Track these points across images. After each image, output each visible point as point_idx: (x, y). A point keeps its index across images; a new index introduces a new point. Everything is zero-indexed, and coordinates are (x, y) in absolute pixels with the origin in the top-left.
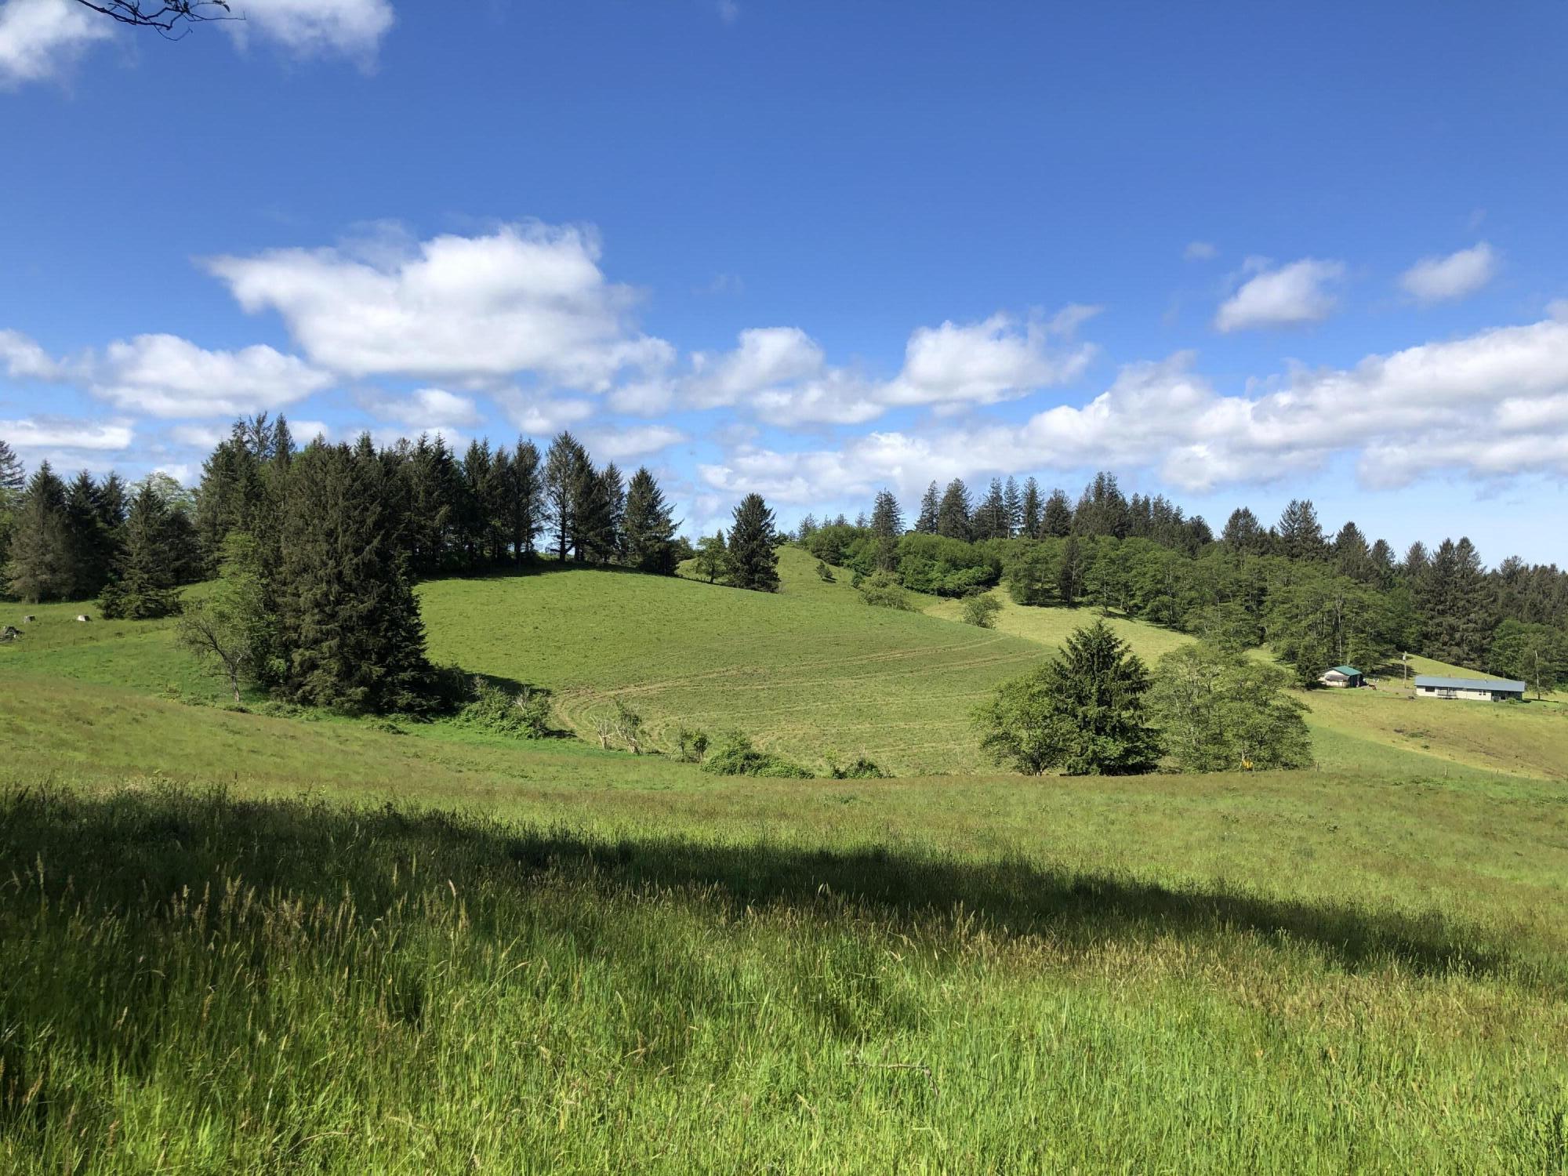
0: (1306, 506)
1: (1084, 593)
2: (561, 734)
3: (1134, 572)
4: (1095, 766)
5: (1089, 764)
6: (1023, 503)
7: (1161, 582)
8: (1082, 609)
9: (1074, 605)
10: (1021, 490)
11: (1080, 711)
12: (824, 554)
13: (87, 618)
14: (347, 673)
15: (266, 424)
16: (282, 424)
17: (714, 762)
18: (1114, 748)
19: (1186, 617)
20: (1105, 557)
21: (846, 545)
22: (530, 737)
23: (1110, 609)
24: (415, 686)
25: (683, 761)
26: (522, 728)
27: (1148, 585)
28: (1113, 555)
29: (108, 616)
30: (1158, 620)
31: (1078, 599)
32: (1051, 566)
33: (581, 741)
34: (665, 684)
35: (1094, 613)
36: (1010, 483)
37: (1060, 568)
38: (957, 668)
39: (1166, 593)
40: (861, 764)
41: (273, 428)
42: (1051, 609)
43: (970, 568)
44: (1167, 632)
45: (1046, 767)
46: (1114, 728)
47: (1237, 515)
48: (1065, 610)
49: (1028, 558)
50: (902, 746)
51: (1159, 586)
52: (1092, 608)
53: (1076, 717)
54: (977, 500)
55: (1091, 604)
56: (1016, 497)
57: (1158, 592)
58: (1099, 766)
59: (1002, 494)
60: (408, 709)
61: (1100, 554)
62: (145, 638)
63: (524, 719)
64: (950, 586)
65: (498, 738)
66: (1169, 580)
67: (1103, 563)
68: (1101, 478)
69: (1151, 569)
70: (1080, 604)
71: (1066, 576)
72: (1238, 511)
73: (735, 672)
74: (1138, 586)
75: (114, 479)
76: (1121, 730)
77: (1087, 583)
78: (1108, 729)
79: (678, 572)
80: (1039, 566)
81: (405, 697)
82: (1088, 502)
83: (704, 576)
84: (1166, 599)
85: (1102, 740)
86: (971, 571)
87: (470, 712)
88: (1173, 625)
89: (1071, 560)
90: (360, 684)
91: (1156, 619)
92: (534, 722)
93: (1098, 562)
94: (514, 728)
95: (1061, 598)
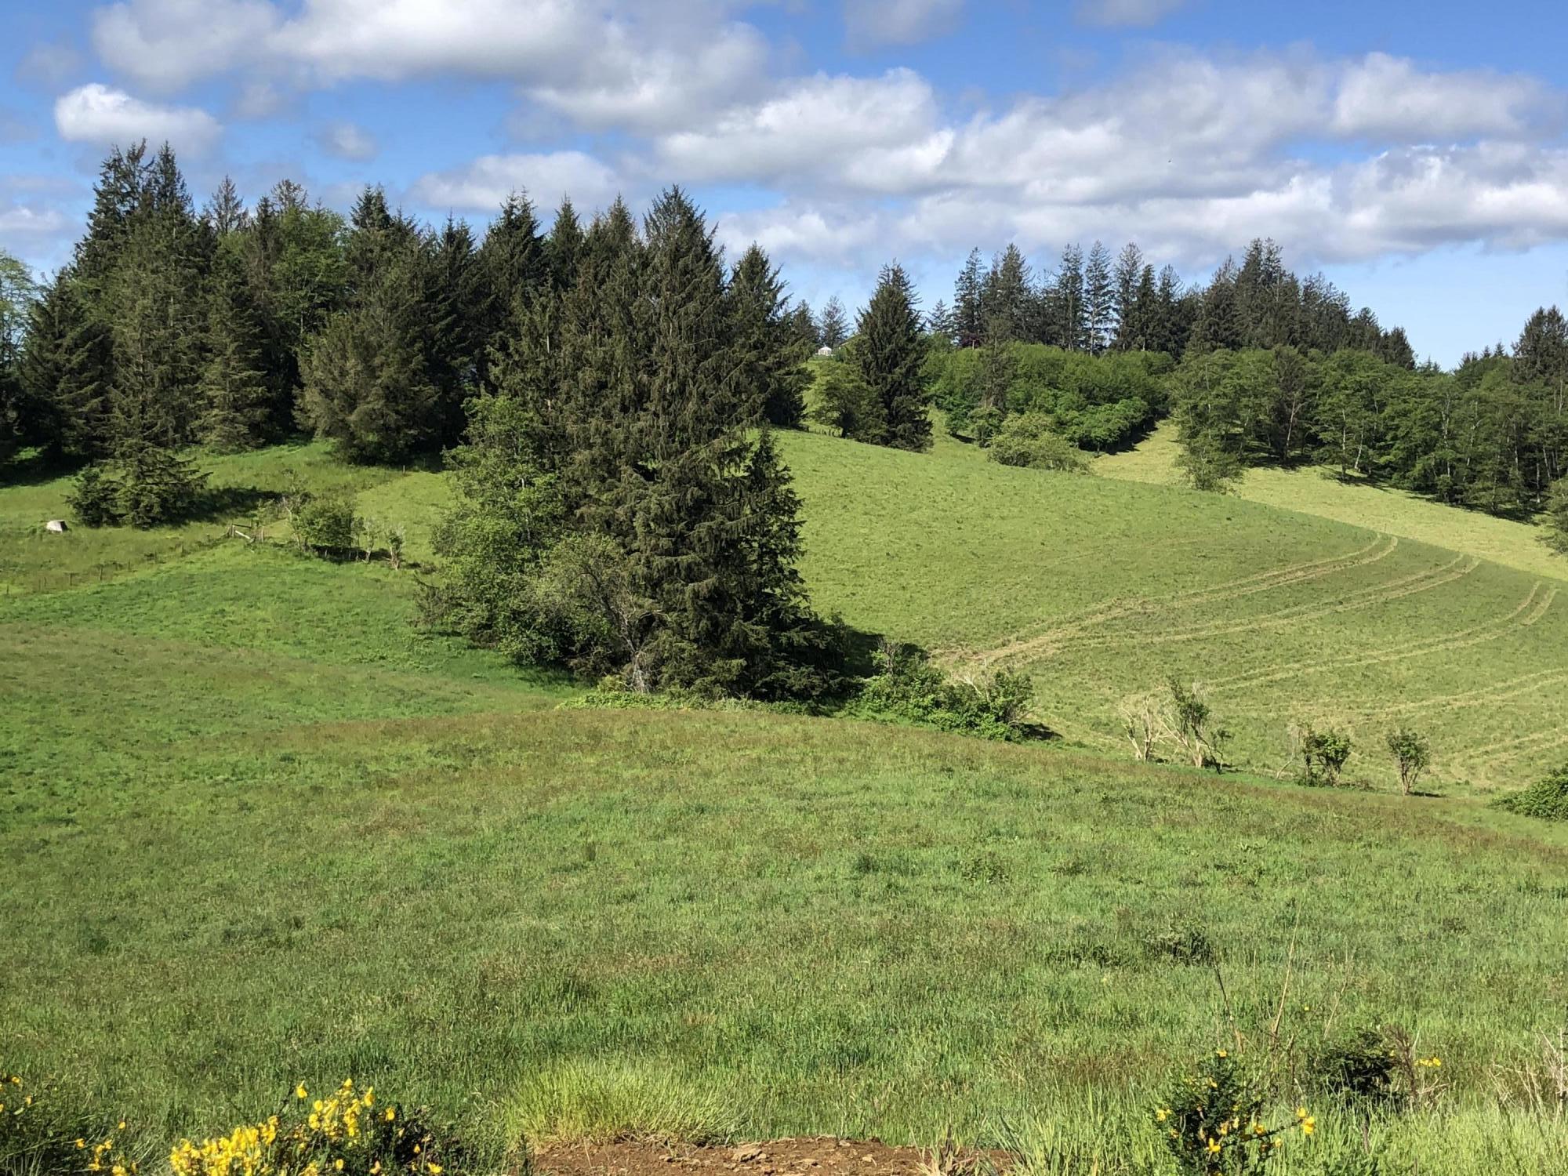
1: (1310, 441)
2: (1033, 732)
3: (1388, 410)
6: (1115, 286)
7: (1436, 428)
8: (1305, 469)
9: (1290, 464)
10: (1113, 267)
13: (63, 525)
16: (167, 159)
19: (1477, 485)
20: (1338, 385)
22: (1005, 738)
23: (1347, 470)
26: (987, 723)
27: (1418, 435)
28: (1351, 382)
29: (95, 522)
30: (1428, 488)
31: (1294, 454)
32: (1262, 400)
34: (1052, 634)
35: (1325, 477)
36: (1095, 253)
37: (1273, 403)
39: (1443, 446)
42: (1259, 472)
43: (1116, 401)
44: (1443, 509)
47: (1539, 319)
48: (1279, 472)
49: (1228, 385)
51: (1434, 433)
52: (1321, 469)
54: (1040, 279)
55: (1321, 461)
56: (1104, 277)
57: (1431, 445)
59: (1082, 271)
61: (1329, 381)
62: (195, 564)
63: (987, 708)
64: (1099, 433)
66: (1451, 425)
67: (1338, 395)
68: (1257, 248)
70: (1306, 461)
71: (1281, 417)
72: (1541, 312)
74: (1397, 433)
77: (1314, 428)
81: (796, 677)
84: (1445, 454)
86: (1117, 407)
87: (877, 694)
88: (1454, 497)
89: (1288, 389)
90: (731, 654)
91: (1424, 487)
92: (1004, 716)
93: (1328, 393)
94: (971, 725)
95: (1268, 452)
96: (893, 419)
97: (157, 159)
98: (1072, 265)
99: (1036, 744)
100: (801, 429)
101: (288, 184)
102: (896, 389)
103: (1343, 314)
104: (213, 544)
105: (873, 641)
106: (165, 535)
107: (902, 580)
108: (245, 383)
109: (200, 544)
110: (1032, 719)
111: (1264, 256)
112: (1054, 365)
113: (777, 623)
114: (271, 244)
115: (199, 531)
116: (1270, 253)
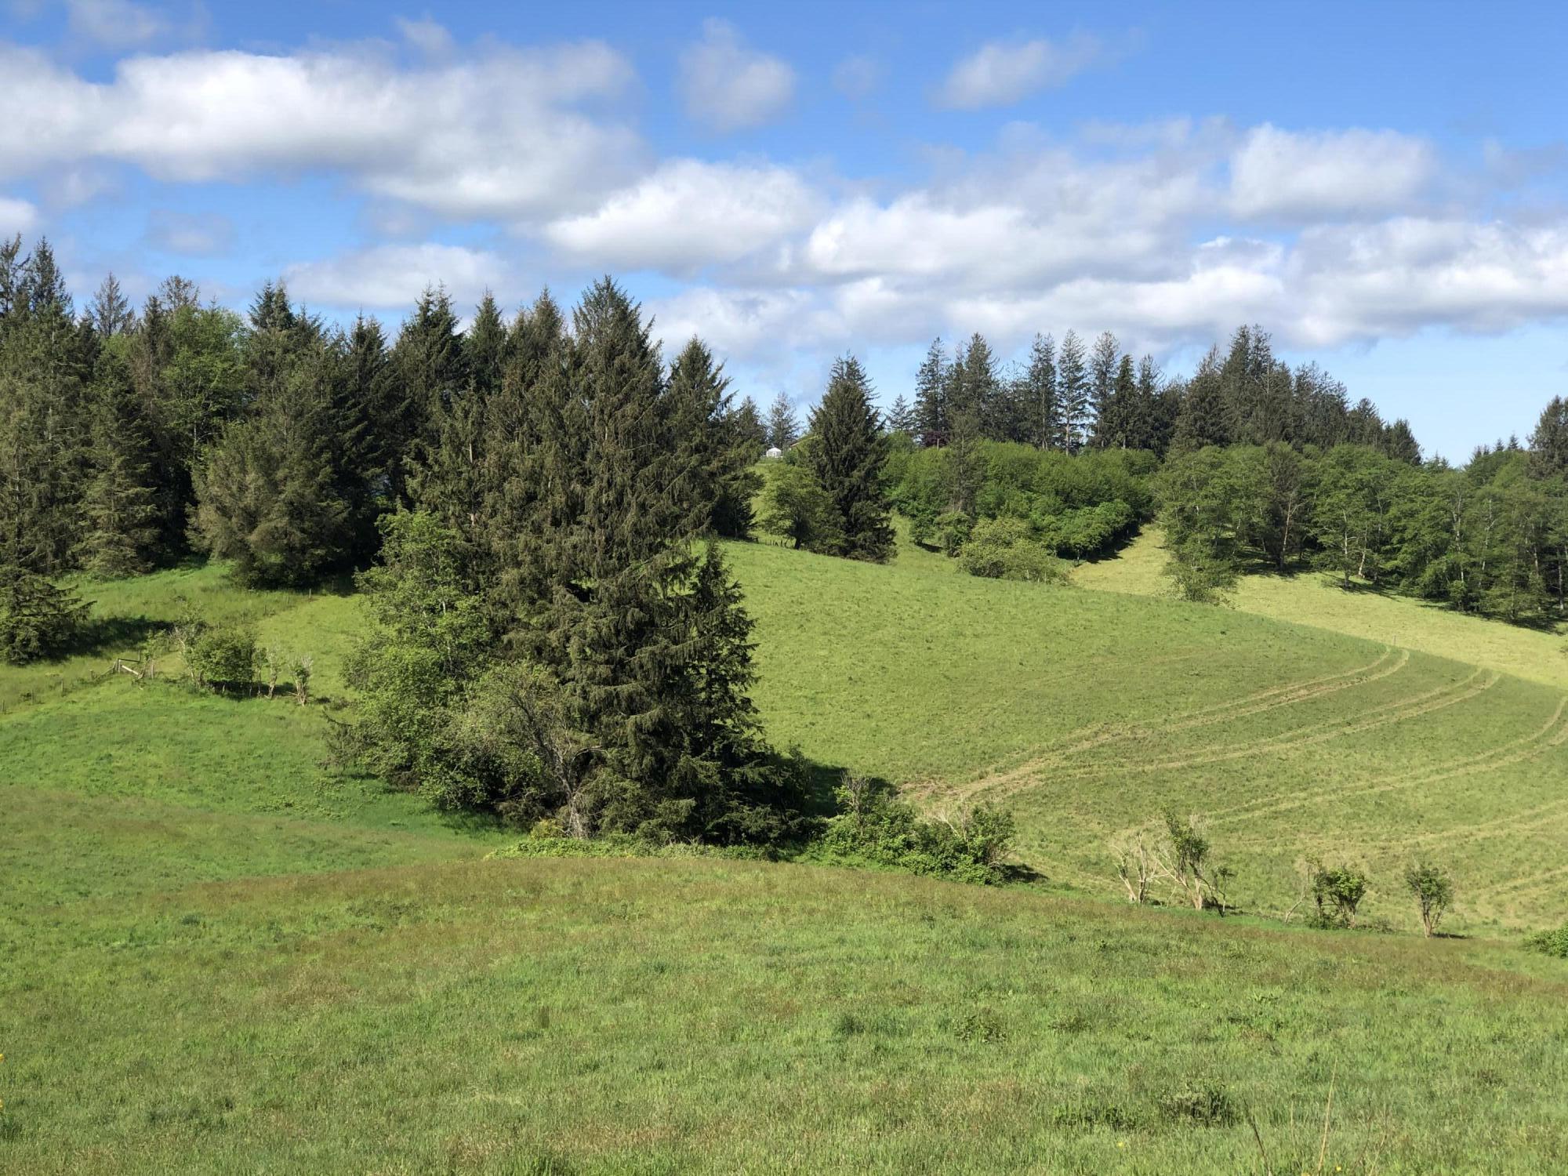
2: (1019, 874)
3: (1393, 511)
6: (1091, 379)
7: (1447, 529)
8: (1305, 576)
9: (1288, 571)
16: (45, 257)
19: (1494, 591)
22: (985, 882)
23: (1350, 576)
26: (967, 866)
27: (1426, 536)
30: (1440, 596)
31: (1293, 559)
32: (1254, 501)
33: (1067, 887)
35: (1326, 584)
36: (1069, 342)
37: (1266, 504)
39: (1455, 549)
43: (1095, 504)
44: (1458, 618)
47: (1555, 409)
48: (1276, 580)
49: (1217, 486)
51: (1444, 535)
52: (1322, 575)
54: (1009, 371)
55: (1322, 566)
57: (1442, 548)
62: (78, 704)
63: (964, 849)
64: (1079, 539)
66: (1460, 526)
67: (1343, 495)
68: (1244, 335)
70: (1304, 567)
71: (1276, 519)
74: (1404, 535)
77: (1313, 531)
79: (750, 532)
80: (1236, 502)
81: (753, 818)
83: (780, 538)
84: (1459, 558)
86: (1098, 510)
87: (841, 836)
88: (1468, 605)
89: (1283, 488)
90: (679, 794)
91: (1436, 594)
92: (984, 856)
93: (1327, 493)
94: (947, 867)
95: (1264, 557)
96: (852, 527)
97: (34, 256)
98: (1044, 356)
99: (1018, 887)
100: (750, 540)
101: (178, 281)
102: (854, 494)
103: (1340, 407)
104: (98, 681)
105: (836, 775)
106: (44, 672)
107: (867, 709)
108: (132, 501)
109: (83, 682)
110: (1014, 859)
111: (1252, 344)
112: (1028, 465)
113: (730, 758)
115: (81, 667)
116: (1259, 340)
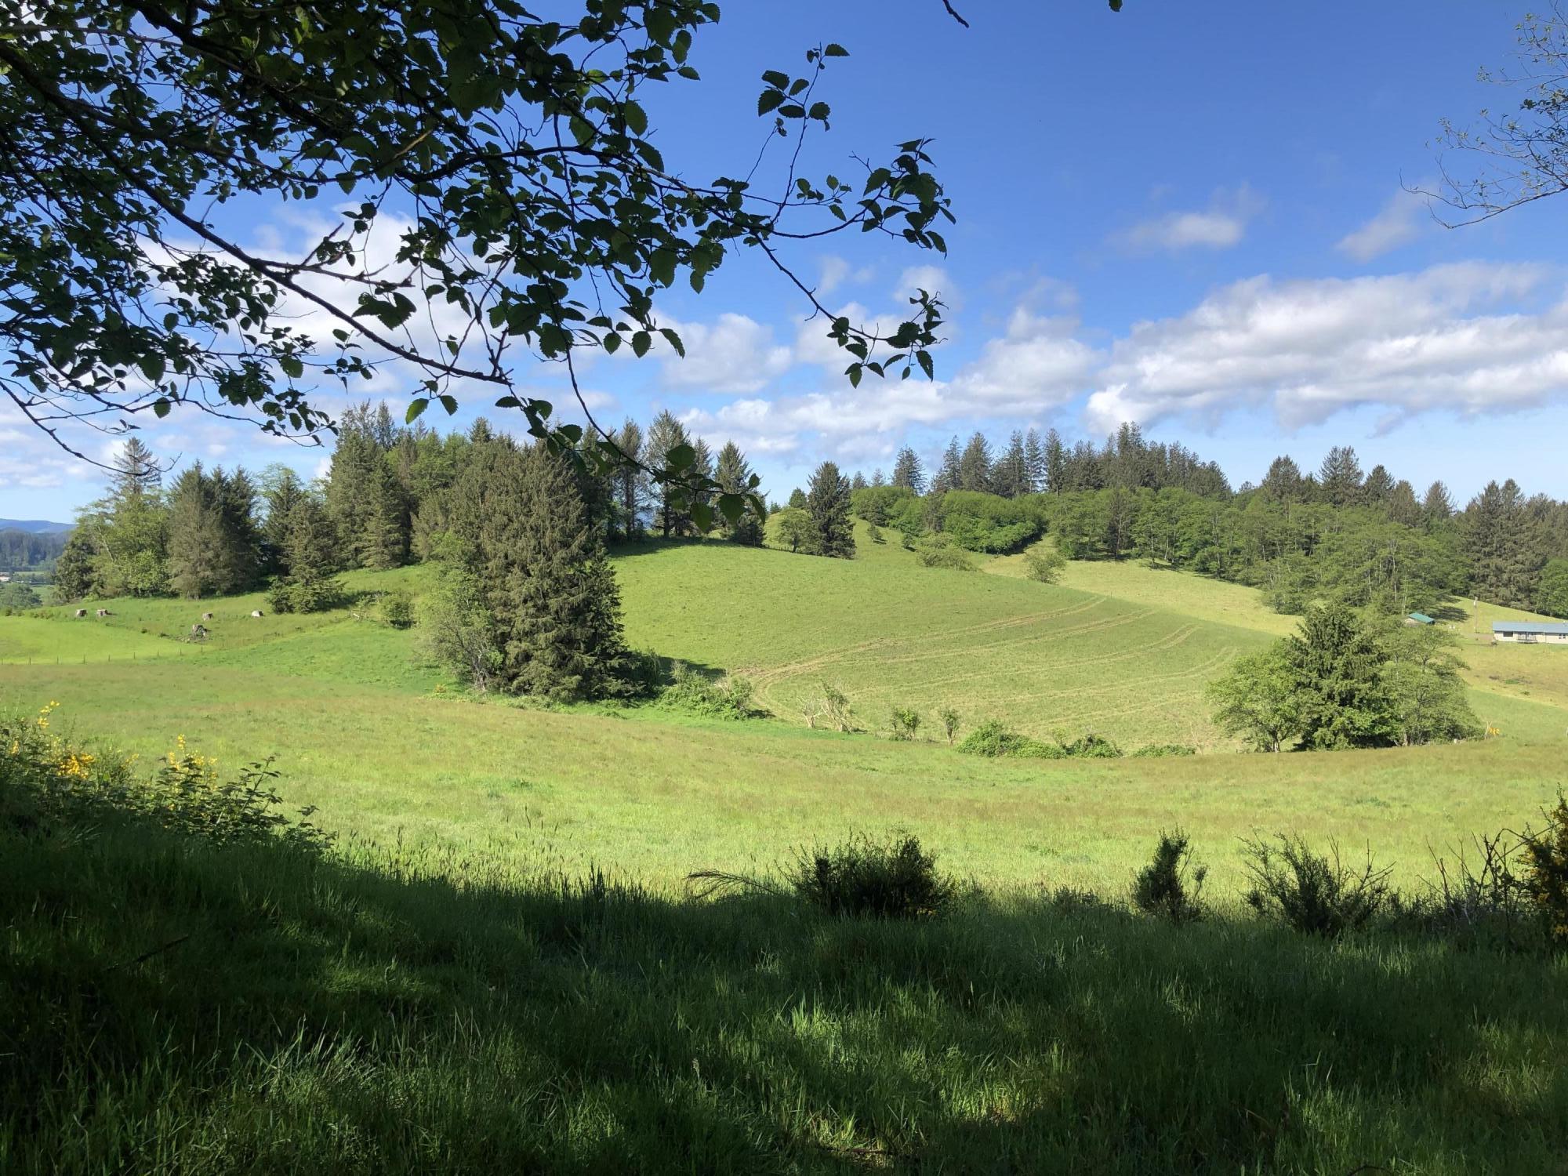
0: (1348, 453)
1: (1132, 544)
2: (760, 714)
3: (1180, 524)
4: (1341, 736)
5: (1335, 735)
6: (1043, 455)
7: (1208, 532)
8: (1129, 561)
9: (1121, 558)
10: (1042, 443)
11: (1325, 683)
12: (869, 515)
13: (261, 614)
14: (561, 663)
15: (369, 411)
16: (383, 409)
17: (969, 742)
18: (1363, 720)
19: (1235, 567)
20: (1149, 509)
21: (889, 505)
22: (737, 718)
23: (1157, 561)
24: (620, 673)
25: (897, 739)
26: (727, 710)
27: (1196, 537)
28: (1157, 507)
29: (280, 611)
30: (1205, 570)
31: (1123, 552)
32: (1099, 520)
33: (782, 721)
34: (821, 660)
35: (1142, 566)
36: (1031, 435)
37: (1107, 522)
38: (1077, 633)
39: (1213, 544)
40: (1090, 740)
41: (377, 414)
42: (1099, 563)
43: (1014, 524)
44: (1215, 582)
45: (1284, 738)
46: (1361, 700)
47: (1278, 464)
48: (1113, 563)
49: (1077, 511)
50: (1073, 716)
51: (1207, 537)
52: (1139, 560)
53: (1319, 690)
54: (997, 453)
55: (1139, 556)
56: (1037, 449)
57: (1206, 543)
58: (1347, 736)
59: (1023, 447)
60: (618, 695)
61: (1144, 507)
62: (323, 633)
63: (727, 701)
64: (998, 544)
65: (707, 720)
66: (1216, 531)
67: (1150, 515)
68: (1126, 428)
69: (1198, 520)
70: (1128, 556)
71: (1113, 530)
72: (1279, 459)
73: (878, 645)
74: (1186, 537)
75: (241, 472)
76: (1368, 704)
77: (1134, 536)
78: (1356, 701)
79: (765, 542)
80: (1086, 520)
81: (614, 685)
82: (1110, 452)
83: (786, 546)
84: (1215, 549)
85: (1348, 711)
86: (1015, 527)
87: (671, 695)
88: (1222, 574)
89: (1117, 513)
90: (574, 673)
91: (1204, 569)
92: (738, 704)
93: (1143, 514)
94: (718, 710)
95: (1107, 551)
96: (830, 538)
97: (378, 410)
98: (1017, 441)
99: (755, 720)
100: (764, 547)
102: (830, 521)
104: (339, 621)
105: (667, 663)
106: (317, 616)
107: (742, 631)
108: (389, 532)
109: (331, 622)
110: (753, 708)
111: (1130, 431)
112: (976, 504)
113: (606, 655)
114: (412, 454)
115: (335, 614)
116: (1134, 430)
